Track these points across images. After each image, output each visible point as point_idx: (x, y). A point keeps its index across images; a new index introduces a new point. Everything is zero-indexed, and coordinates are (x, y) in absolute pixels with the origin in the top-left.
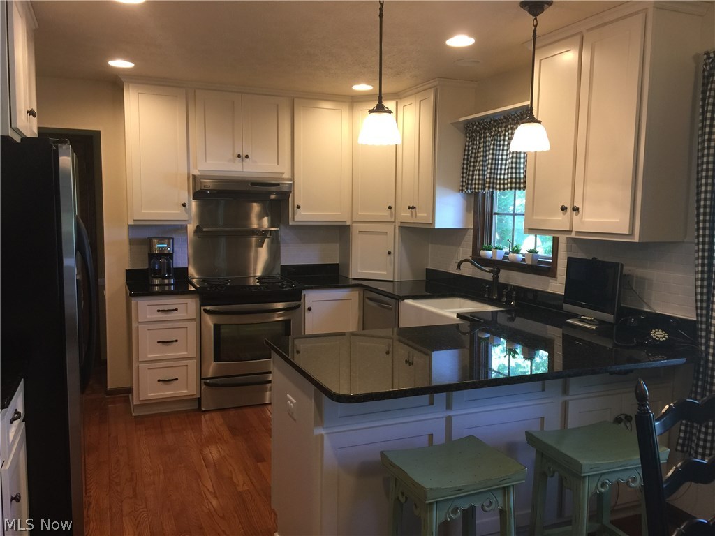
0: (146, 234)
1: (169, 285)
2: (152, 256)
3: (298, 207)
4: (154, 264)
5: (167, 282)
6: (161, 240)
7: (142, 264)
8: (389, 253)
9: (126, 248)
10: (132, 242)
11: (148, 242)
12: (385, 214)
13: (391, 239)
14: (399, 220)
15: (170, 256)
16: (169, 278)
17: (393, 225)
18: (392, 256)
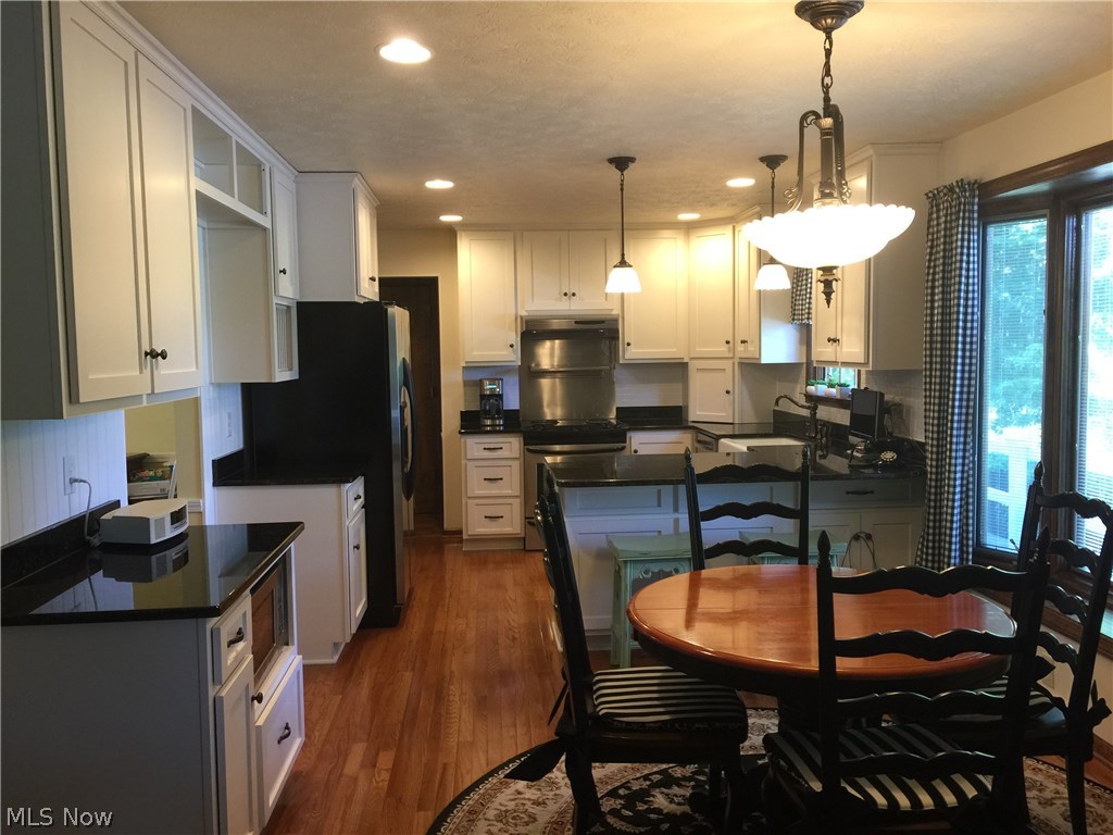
0: (477, 376)
1: (499, 425)
2: (483, 397)
3: (629, 344)
4: (485, 405)
5: (497, 422)
6: (492, 381)
7: (475, 407)
8: (728, 392)
9: (460, 390)
10: (466, 384)
11: (480, 383)
12: (723, 349)
13: (728, 377)
14: (737, 355)
15: (500, 397)
16: (498, 418)
17: (731, 362)
18: (731, 396)
